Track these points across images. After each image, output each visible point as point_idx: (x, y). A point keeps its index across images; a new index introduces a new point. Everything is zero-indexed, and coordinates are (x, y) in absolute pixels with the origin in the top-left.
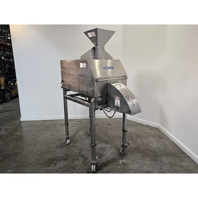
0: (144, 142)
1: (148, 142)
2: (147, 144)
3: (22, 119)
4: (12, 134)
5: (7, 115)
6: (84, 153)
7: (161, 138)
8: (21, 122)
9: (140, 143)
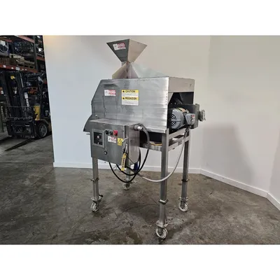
0: (242, 221)
1: (247, 222)
2: (246, 227)
3: (55, 165)
4: (38, 187)
5: (38, 157)
6: (135, 231)
7: (272, 217)
8: (53, 168)
9: (233, 224)
